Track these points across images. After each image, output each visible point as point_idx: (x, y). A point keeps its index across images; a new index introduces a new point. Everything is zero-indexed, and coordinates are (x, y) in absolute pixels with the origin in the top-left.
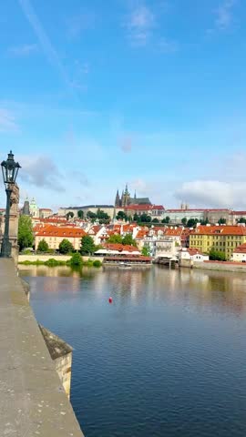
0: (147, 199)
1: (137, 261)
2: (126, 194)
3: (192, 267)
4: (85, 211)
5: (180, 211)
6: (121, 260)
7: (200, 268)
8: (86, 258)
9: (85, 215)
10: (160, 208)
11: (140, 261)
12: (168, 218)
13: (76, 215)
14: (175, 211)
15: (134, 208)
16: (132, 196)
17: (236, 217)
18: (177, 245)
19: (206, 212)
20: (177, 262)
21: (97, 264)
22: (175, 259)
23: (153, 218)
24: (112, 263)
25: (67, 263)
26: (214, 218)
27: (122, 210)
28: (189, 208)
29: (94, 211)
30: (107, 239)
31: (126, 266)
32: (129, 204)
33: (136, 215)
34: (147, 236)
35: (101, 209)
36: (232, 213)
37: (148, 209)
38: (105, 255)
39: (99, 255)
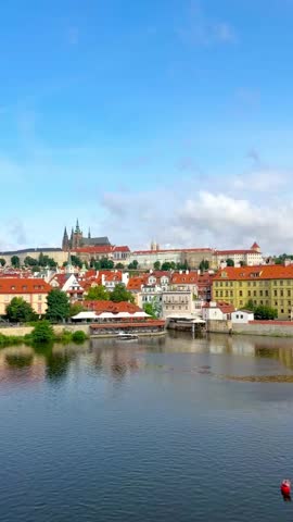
0: (106, 238)
1: (143, 327)
2: (77, 233)
3: (230, 333)
4: (22, 258)
5: (150, 252)
6: (117, 329)
7: (243, 334)
8: (58, 329)
9: (22, 263)
10: (125, 250)
11: (148, 327)
12: (135, 263)
13: (8, 263)
14: (144, 253)
15: (90, 251)
16: (85, 236)
17: (221, 257)
18: (195, 298)
19: (184, 252)
20: (202, 325)
21: (78, 338)
22: (198, 320)
23: (116, 263)
24: (103, 334)
25: (25, 340)
26: (193, 260)
27: (74, 254)
28: (161, 248)
29: (35, 256)
30: (80, 294)
31: (129, 338)
32: (82, 245)
33: (92, 260)
34: (146, 286)
35: (45, 254)
36: (217, 254)
37: (109, 251)
38: (89, 320)
39: (80, 320)
